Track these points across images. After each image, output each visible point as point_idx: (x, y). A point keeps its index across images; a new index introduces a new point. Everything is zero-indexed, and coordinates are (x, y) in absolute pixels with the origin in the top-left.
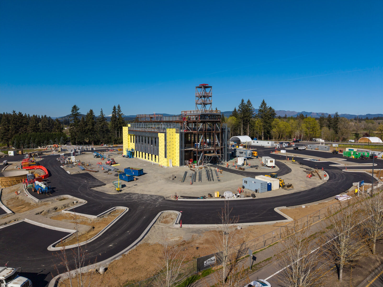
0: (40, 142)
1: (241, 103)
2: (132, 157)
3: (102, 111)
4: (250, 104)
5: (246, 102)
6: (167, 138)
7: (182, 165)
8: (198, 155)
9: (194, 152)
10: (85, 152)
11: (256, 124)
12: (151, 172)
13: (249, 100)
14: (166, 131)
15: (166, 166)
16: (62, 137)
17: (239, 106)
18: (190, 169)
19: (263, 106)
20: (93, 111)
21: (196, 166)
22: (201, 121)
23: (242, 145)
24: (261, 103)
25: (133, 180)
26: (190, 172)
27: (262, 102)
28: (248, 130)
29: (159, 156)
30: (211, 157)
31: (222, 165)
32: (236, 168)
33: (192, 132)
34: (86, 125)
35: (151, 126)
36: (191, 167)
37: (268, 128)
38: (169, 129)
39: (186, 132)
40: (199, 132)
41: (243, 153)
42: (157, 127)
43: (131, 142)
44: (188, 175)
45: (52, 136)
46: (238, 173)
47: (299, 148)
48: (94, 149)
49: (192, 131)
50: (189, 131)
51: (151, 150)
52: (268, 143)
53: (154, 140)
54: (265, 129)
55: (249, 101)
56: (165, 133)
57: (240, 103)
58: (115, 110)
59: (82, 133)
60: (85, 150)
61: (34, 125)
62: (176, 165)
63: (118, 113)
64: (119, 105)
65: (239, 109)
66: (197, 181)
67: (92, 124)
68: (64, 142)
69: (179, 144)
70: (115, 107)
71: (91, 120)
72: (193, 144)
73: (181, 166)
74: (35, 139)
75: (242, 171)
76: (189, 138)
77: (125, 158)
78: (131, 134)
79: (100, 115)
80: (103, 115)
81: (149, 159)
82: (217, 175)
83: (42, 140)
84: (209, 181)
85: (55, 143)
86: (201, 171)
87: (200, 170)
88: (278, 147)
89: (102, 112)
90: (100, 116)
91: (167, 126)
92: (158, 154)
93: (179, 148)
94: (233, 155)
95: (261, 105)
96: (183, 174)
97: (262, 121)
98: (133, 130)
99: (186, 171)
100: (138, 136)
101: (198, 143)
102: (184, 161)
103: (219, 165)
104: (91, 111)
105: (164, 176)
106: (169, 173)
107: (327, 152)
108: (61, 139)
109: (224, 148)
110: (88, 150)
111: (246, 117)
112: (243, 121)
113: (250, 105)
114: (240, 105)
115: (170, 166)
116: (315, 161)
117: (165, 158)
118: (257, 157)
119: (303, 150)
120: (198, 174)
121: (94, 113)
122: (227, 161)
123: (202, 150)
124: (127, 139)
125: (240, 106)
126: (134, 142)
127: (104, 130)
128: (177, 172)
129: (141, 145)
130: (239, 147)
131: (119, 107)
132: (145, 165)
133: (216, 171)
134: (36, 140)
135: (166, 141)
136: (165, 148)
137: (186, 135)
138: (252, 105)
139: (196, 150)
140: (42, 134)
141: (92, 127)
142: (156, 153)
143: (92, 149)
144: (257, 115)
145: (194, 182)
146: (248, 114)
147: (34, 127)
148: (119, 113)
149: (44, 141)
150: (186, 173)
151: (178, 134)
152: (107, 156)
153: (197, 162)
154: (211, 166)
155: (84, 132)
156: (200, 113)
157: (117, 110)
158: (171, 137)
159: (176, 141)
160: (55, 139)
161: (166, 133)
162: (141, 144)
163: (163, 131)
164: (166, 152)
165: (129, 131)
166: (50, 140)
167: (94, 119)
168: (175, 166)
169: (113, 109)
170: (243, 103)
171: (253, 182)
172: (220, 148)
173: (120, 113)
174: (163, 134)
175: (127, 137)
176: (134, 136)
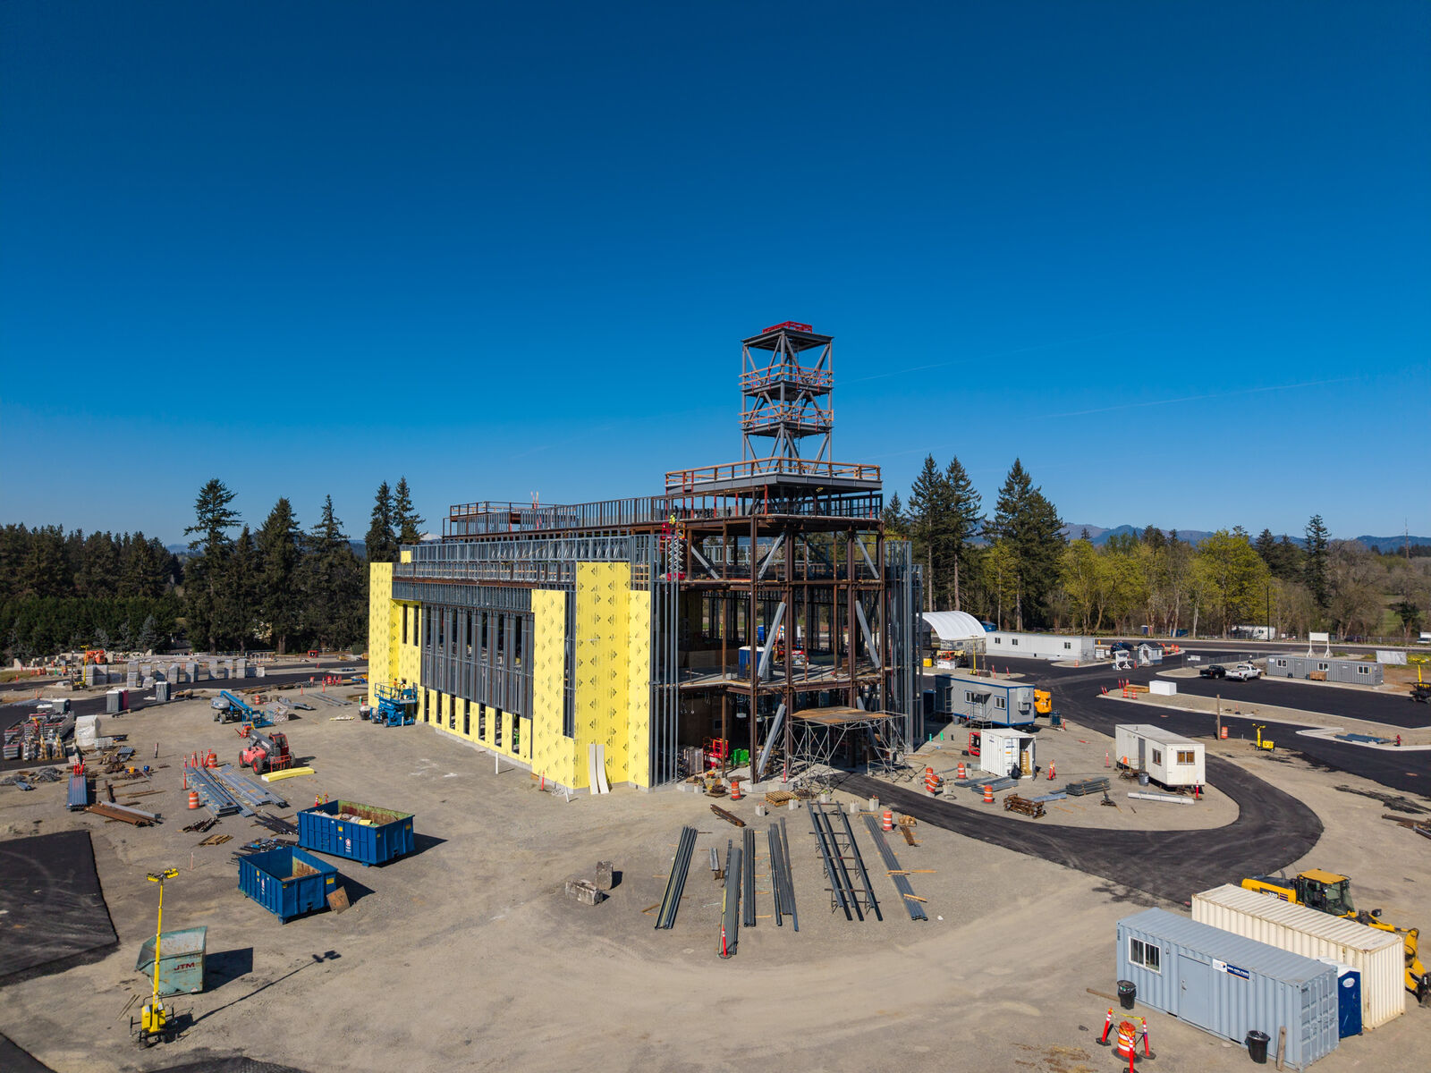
0: (54, 639)
1: (924, 473)
2: (406, 719)
3: (330, 504)
4: (962, 478)
5: (942, 469)
6: (580, 619)
7: (667, 779)
8: (758, 720)
9: (736, 701)
10: (194, 691)
11: (990, 565)
12: (470, 827)
13: (955, 460)
14: (574, 577)
15: (571, 786)
16: (150, 617)
17: (916, 483)
18: (715, 808)
19: (1016, 487)
20: (291, 503)
21: (746, 786)
22: (776, 518)
23: (949, 656)
24: (1007, 475)
25: (327, 909)
26: (716, 837)
27: (1011, 471)
28: (957, 587)
29: (532, 720)
30: (835, 731)
31: (895, 776)
32: (985, 801)
33: (722, 581)
34: (259, 568)
35: (502, 554)
36: (719, 791)
37: (1039, 582)
38: (589, 566)
39: (688, 585)
40: (767, 585)
41: (992, 702)
42: (531, 559)
43: (405, 641)
44: (704, 858)
45: (106, 613)
46: (1020, 843)
47: (1228, 673)
48: (261, 673)
49: (721, 576)
50: (704, 578)
51: (494, 684)
52: (1067, 646)
53: (510, 628)
54: (1027, 583)
55: (955, 467)
56: (570, 590)
57: (920, 475)
58: (388, 499)
59: (237, 597)
60: (215, 675)
61: (43, 565)
62: (631, 779)
63: (396, 513)
64: (403, 480)
65: (914, 496)
66: (766, 914)
67: (285, 560)
68: (158, 639)
69: (646, 654)
70: (385, 490)
71: (279, 543)
72: (729, 651)
73: (660, 782)
74: (32, 628)
75: (1030, 819)
76: (706, 620)
77: (369, 723)
78: (404, 600)
79: (320, 522)
80: (335, 521)
81: (482, 732)
82: (891, 862)
83: (63, 630)
84: (850, 918)
85: (118, 642)
86: (783, 820)
87: (777, 813)
88: (1122, 664)
89: (329, 509)
90: (320, 527)
91: (582, 552)
92: (528, 713)
93: (646, 674)
94: (932, 710)
95: (1007, 484)
96: (668, 850)
97: (1016, 548)
98: (411, 578)
99: (686, 821)
100: (435, 609)
101: (759, 649)
102: (674, 751)
103: (881, 777)
104: (284, 508)
105: (546, 869)
106: (580, 842)
107: (1376, 689)
108: (145, 626)
109: (900, 672)
110: (231, 675)
111: (945, 531)
112: (935, 550)
113: (962, 483)
114: (919, 483)
115: (595, 783)
116: (1372, 745)
117: (565, 734)
118: (1056, 722)
119: (1249, 679)
120: (763, 850)
121: (293, 515)
122: (916, 747)
123: (784, 687)
124: (385, 625)
125: (921, 485)
126: (416, 643)
127: (334, 587)
128: (629, 833)
129: (450, 658)
130: (939, 666)
131: (403, 488)
132: (452, 775)
133: (872, 824)
134: (37, 629)
135: (573, 636)
136: (566, 676)
137: (691, 596)
138: (969, 484)
139: (748, 685)
140: (65, 604)
141: (281, 573)
142: (518, 701)
143: (250, 672)
144: (991, 526)
145: (743, 931)
146: (956, 521)
147: (42, 574)
148: (401, 516)
149: (69, 634)
150: (689, 836)
151: (646, 596)
152: (281, 713)
153: (755, 757)
154: (836, 783)
155: (247, 594)
156: (767, 475)
157: (395, 504)
158: (604, 609)
159: (633, 634)
160: (119, 624)
161: (574, 587)
162: (450, 653)
163: (559, 577)
164: (572, 700)
165: (396, 580)
166: (98, 631)
167: (295, 538)
168: (627, 782)
169: (379, 499)
170: (931, 474)
171: (1219, 965)
172: (878, 676)
173: (407, 514)
174: (560, 596)
175: (388, 616)
176: (420, 610)
